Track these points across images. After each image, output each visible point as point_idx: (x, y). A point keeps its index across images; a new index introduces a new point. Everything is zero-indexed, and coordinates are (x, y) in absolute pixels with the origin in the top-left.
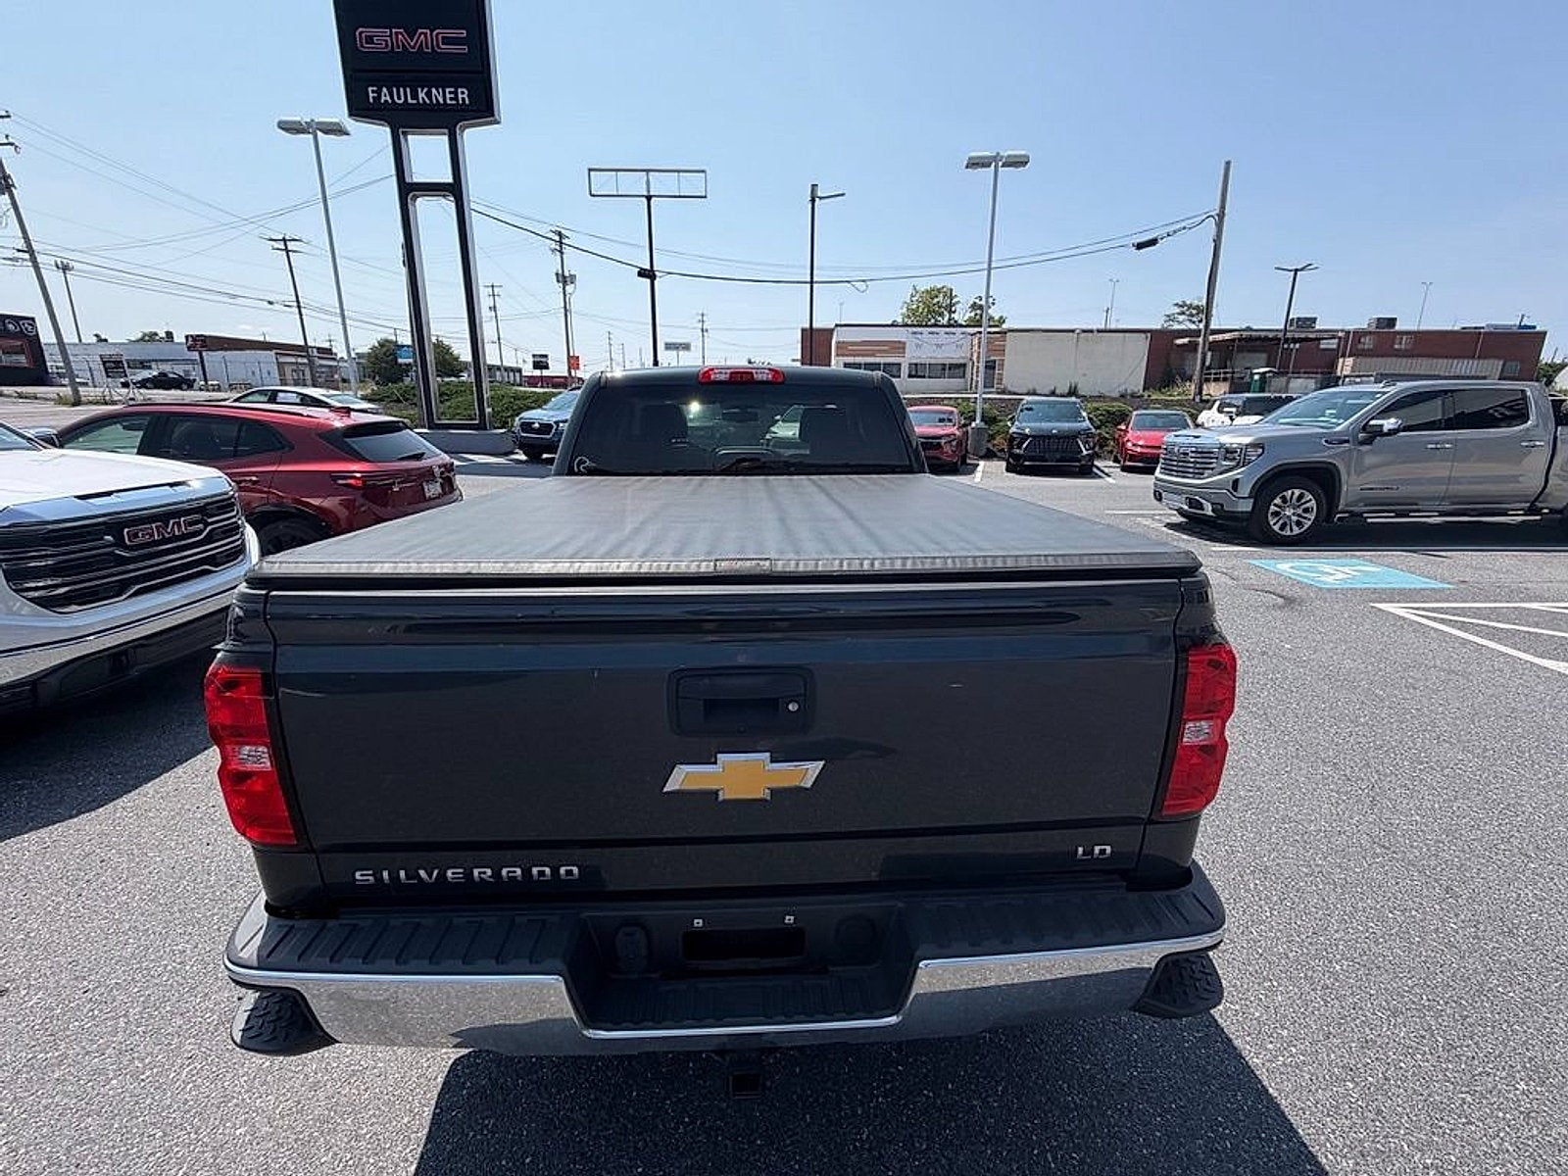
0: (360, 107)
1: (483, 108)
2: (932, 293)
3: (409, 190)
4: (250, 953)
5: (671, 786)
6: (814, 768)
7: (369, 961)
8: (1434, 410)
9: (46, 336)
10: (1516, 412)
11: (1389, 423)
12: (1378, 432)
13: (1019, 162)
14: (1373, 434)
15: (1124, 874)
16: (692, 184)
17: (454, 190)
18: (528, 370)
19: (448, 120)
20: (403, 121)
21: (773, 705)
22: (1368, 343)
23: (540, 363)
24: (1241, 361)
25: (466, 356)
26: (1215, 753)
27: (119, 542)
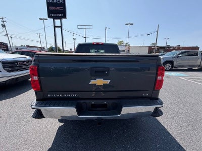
0: (49, 16)
1: (65, 17)
2: (121, 41)
3: (55, 27)
4: (34, 105)
5: (90, 83)
6: (109, 81)
7: (50, 105)
8: (186, 54)
9: (9, 46)
10: (197, 54)
11: (180, 55)
12: (179, 57)
13: (132, 24)
14: (178, 57)
15: (150, 98)
16: (91, 27)
17: (61, 27)
18: (69, 51)
19: (60, 18)
20: (54, 18)
21: (104, 72)
22: (176, 48)
23: (71, 50)
24: (160, 50)
25: (61, 48)
26: (162, 81)
27: (17, 64)
